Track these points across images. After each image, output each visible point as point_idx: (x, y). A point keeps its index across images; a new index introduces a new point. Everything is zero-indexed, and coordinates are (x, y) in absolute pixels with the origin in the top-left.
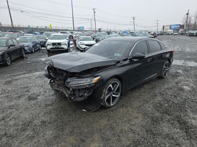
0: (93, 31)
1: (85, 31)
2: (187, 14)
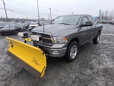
0: (50, 21)
1: (45, 20)
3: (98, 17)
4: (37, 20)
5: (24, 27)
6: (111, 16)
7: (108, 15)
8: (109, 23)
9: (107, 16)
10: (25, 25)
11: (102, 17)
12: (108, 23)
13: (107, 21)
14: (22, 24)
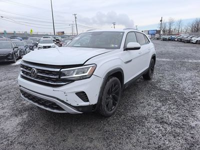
0: (74, 36)
1: (67, 36)
2: (161, 21)
3: (157, 30)
4: (50, 36)
5: (27, 48)
6: (177, 29)
7: (173, 28)
8: (178, 41)
9: (171, 30)
10: (29, 45)
11: (164, 31)
12: (175, 41)
13: (173, 36)
14: (23, 41)
